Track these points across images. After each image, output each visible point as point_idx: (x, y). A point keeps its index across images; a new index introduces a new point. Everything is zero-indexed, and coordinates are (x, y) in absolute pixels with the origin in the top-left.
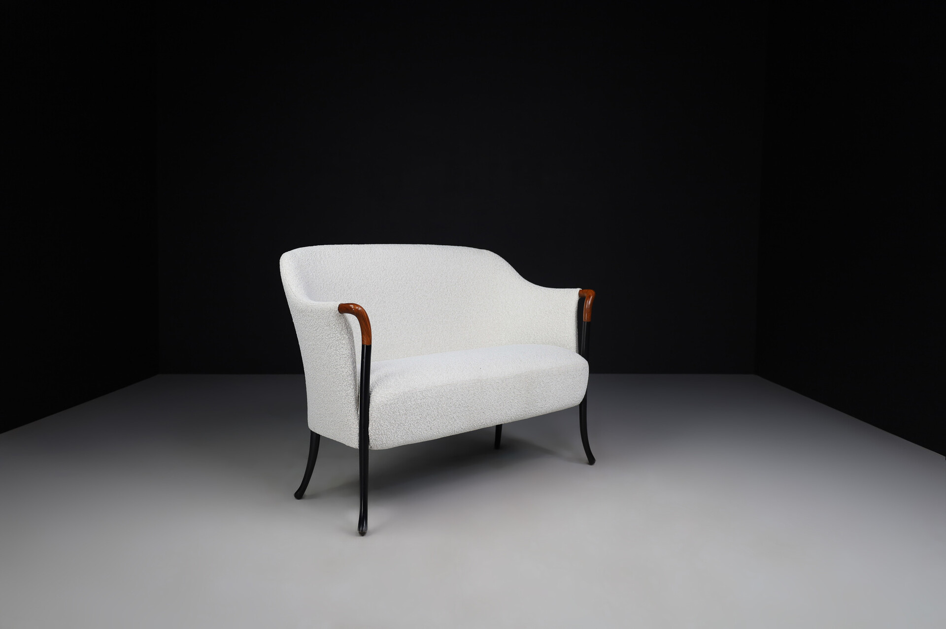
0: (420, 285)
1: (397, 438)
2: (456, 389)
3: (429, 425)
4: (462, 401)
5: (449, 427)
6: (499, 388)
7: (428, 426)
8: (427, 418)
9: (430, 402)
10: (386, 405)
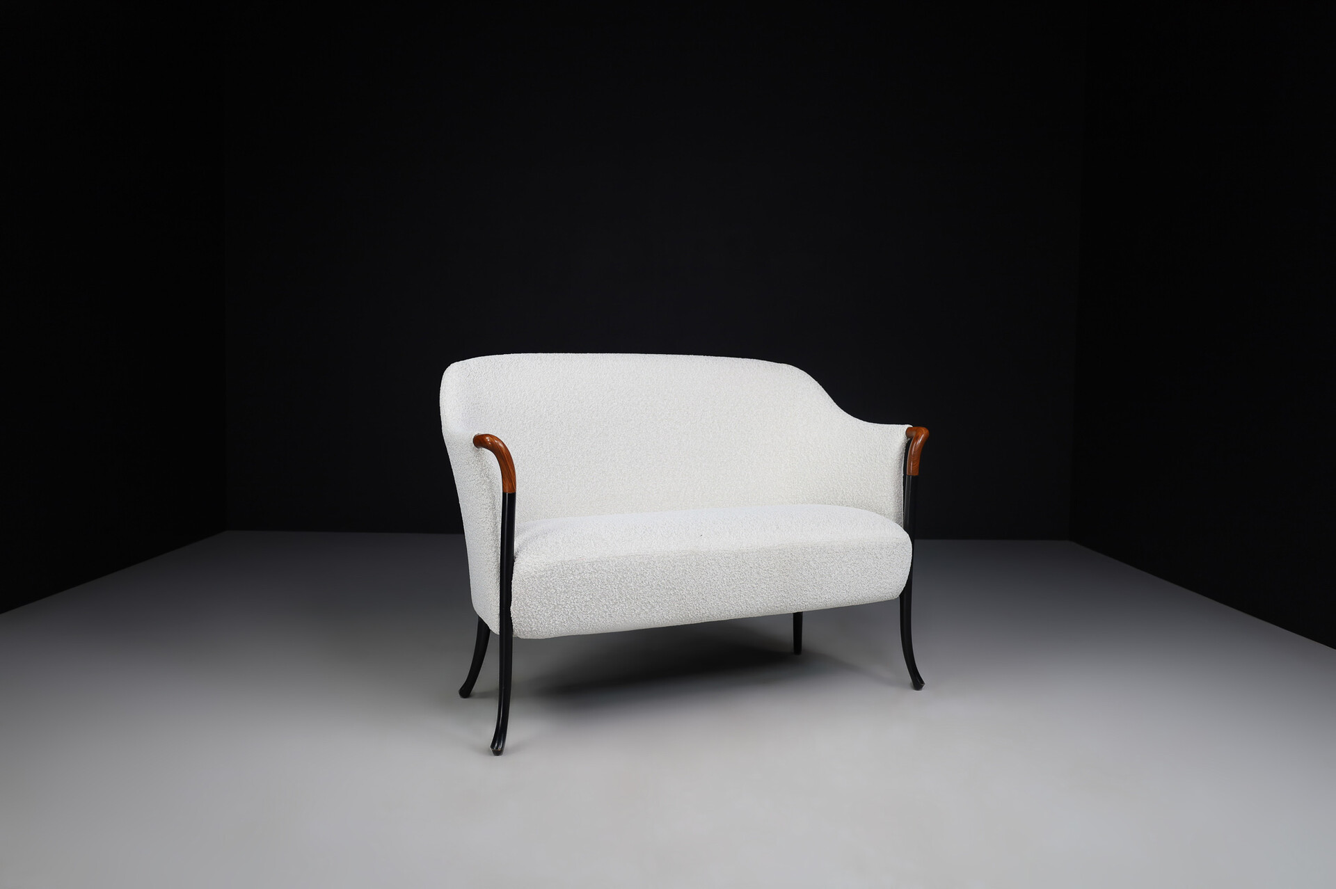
0: (668, 412)
1: (553, 624)
2: (652, 563)
3: (606, 610)
4: (663, 581)
5: (641, 616)
6: (730, 565)
7: (606, 612)
8: (603, 600)
9: (606, 577)
10: (533, 577)
